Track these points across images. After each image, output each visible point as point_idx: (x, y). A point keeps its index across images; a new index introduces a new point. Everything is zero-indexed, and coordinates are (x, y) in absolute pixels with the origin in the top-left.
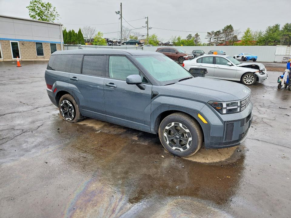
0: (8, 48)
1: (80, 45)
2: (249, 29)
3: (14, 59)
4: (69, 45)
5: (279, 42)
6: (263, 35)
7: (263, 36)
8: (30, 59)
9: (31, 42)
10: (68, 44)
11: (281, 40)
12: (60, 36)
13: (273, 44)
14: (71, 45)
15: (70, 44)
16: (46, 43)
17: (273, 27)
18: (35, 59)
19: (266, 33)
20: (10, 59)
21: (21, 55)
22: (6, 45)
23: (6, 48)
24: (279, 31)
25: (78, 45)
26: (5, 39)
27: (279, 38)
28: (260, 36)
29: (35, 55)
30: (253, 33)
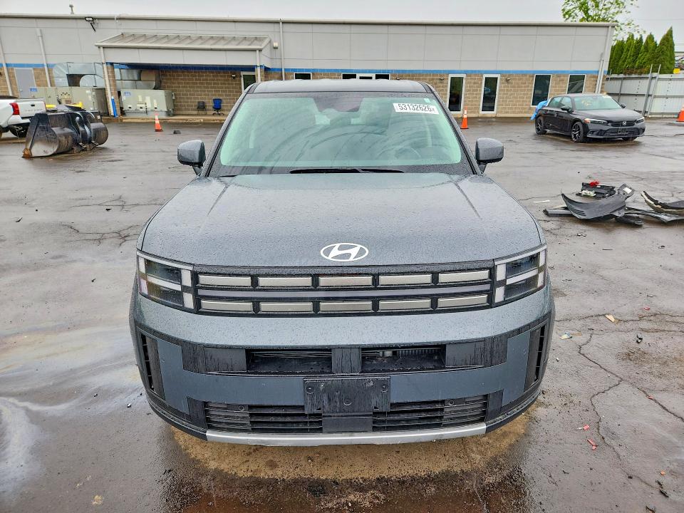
0: (477, 90)
1: (655, 74)
3: (482, 113)
4: (627, 76)
8: (514, 112)
9: (526, 75)
10: (625, 74)
12: (602, 55)
14: (633, 76)
15: (631, 73)
16: (559, 74)
18: (525, 113)
20: (474, 112)
21: (498, 105)
22: (475, 83)
23: (474, 90)
25: (649, 76)
26: (475, 71)
29: (526, 105)
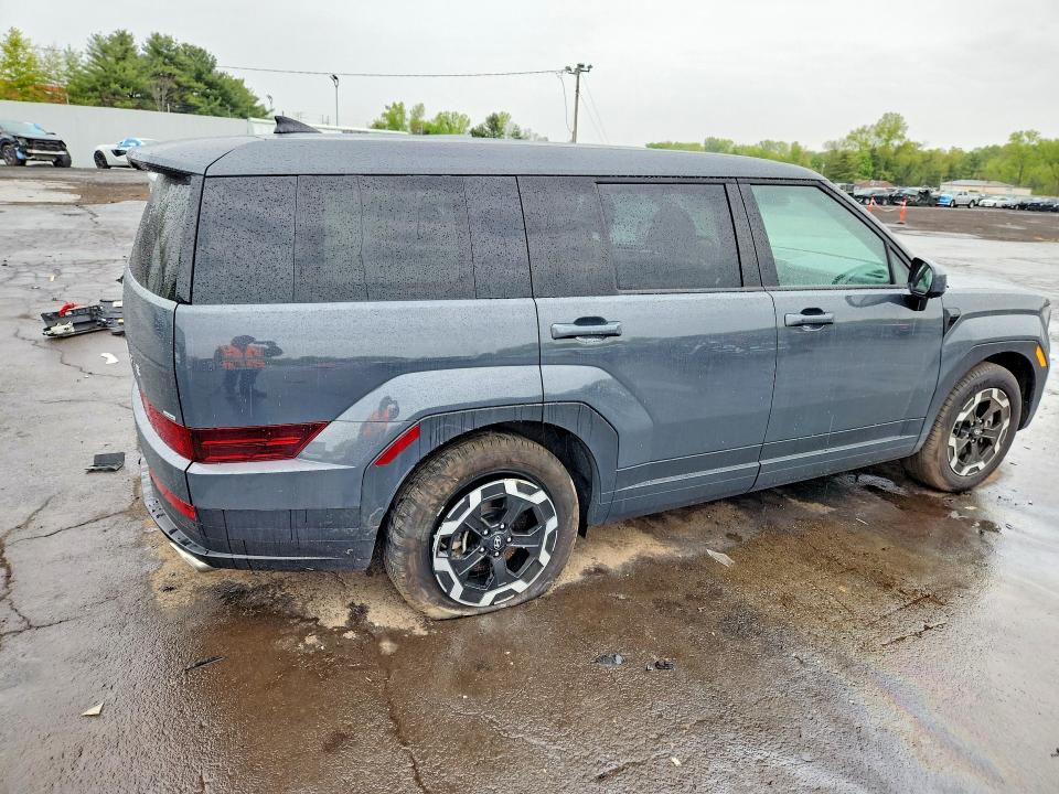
2: (14, 32)
5: (149, 97)
6: (84, 68)
7: (86, 72)
11: (156, 95)
13: (129, 103)
17: (111, 38)
19: (91, 58)
24: (136, 58)
27: (145, 82)
28: (71, 68)
30: (42, 55)
